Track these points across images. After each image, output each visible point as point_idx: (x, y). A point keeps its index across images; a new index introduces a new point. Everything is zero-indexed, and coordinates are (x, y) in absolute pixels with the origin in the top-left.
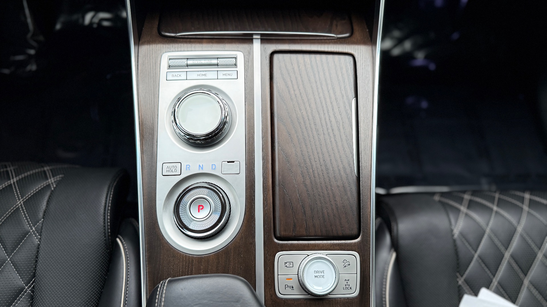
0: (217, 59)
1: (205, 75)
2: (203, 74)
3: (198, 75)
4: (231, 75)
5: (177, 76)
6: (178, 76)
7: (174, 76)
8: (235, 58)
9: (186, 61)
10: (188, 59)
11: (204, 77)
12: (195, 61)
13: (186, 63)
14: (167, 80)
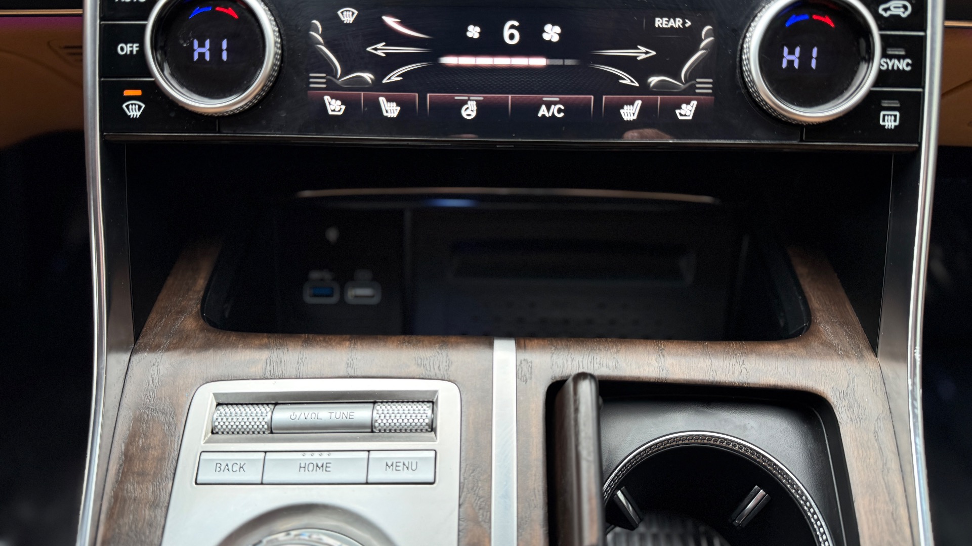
0: (371, 405)
1: (324, 467)
2: (320, 465)
3: (303, 465)
4: (414, 468)
5: (230, 469)
6: (236, 468)
7: (222, 468)
8: (433, 402)
9: (269, 414)
10: (277, 407)
11: (320, 476)
12: (298, 413)
13: (268, 419)
14: (196, 483)
